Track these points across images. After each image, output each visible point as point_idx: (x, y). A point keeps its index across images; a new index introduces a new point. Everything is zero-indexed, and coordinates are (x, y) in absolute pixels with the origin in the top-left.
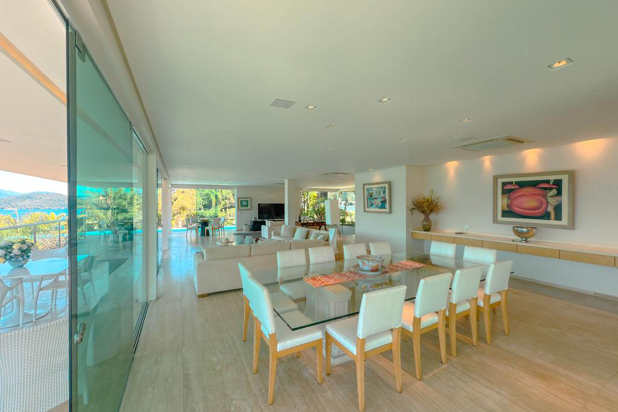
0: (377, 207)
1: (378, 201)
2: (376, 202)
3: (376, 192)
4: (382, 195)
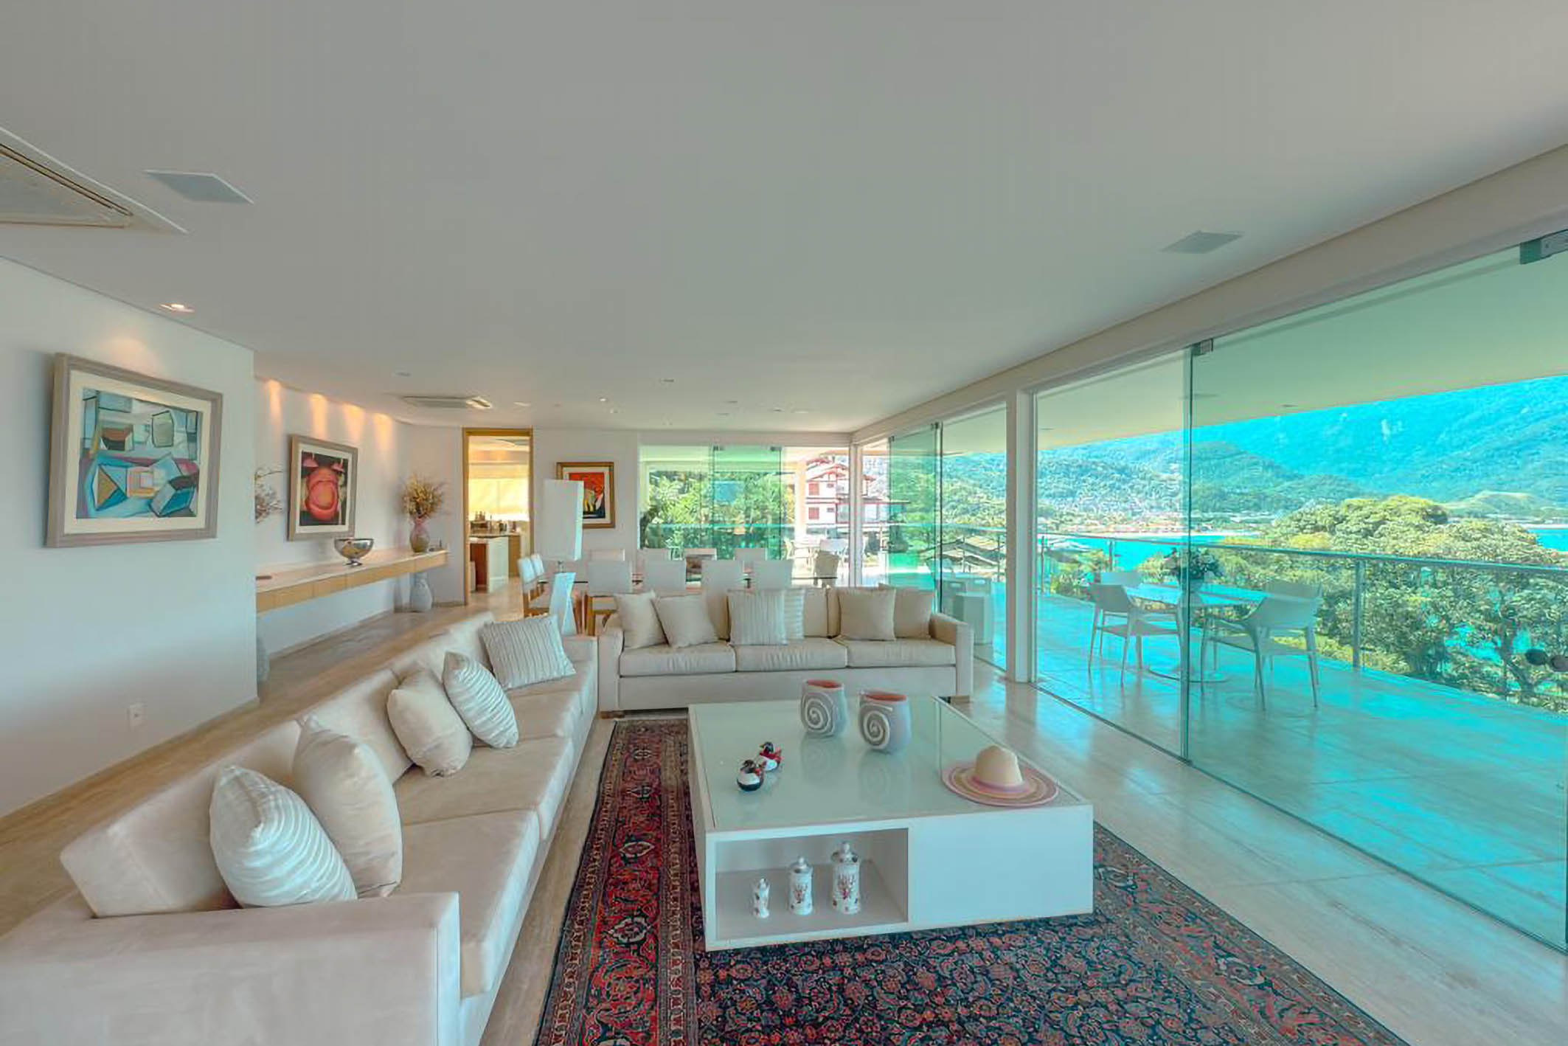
0: (149, 506)
1: (158, 480)
2: (147, 482)
3: (150, 429)
4: (181, 448)
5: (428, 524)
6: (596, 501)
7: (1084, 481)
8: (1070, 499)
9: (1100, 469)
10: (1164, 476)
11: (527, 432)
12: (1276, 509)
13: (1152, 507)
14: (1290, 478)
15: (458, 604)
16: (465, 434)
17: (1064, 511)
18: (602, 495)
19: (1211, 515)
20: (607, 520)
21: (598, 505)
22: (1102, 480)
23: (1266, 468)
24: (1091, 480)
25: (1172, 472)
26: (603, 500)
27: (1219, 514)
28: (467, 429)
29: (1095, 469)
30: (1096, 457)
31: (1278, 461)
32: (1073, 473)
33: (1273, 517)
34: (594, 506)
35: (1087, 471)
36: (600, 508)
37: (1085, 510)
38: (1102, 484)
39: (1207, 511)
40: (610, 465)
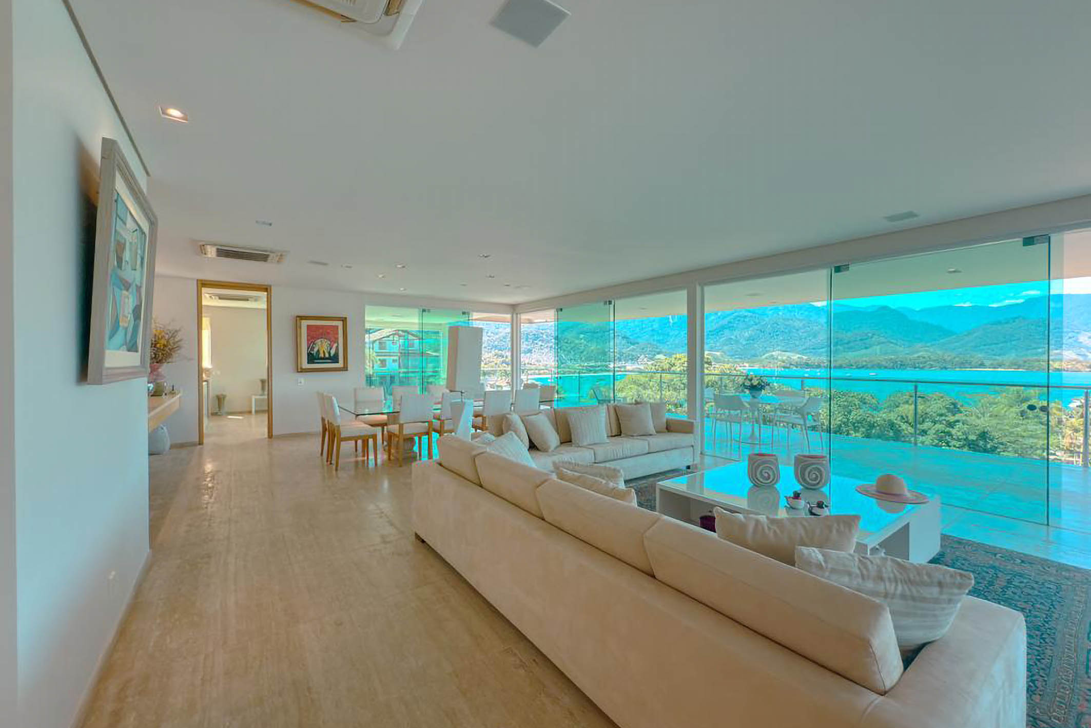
5: (164, 369)
6: (331, 349)
7: (537, 344)
8: (529, 354)
9: (544, 337)
10: (577, 341)
11: (266, 289)
12: (628, 361)
13: (571, 359)
14: (633, 344)
15: (193, 445)
16: (199, 285)
17: (526, 362)
18: (336, 345)
19: (599, 364)
20: (340, 364)
21: (333, 352)
22: (546, 344)
23: (623, 338)
24: (540, 343)
25: (581, 339)
26: (337, 348)
27: (604, 363)
28: (202, 280)
29: (542, 337)
30: (543, 330)
31: (628, 334)
32: (530, 339)
33: (626, 364)
34: (329, 353)
35: (538, 338)
36: (334, 355)
37: (537, 361)
38: (546, 346)
39: (598, 362)
40: (344, 320)
